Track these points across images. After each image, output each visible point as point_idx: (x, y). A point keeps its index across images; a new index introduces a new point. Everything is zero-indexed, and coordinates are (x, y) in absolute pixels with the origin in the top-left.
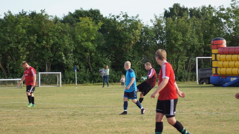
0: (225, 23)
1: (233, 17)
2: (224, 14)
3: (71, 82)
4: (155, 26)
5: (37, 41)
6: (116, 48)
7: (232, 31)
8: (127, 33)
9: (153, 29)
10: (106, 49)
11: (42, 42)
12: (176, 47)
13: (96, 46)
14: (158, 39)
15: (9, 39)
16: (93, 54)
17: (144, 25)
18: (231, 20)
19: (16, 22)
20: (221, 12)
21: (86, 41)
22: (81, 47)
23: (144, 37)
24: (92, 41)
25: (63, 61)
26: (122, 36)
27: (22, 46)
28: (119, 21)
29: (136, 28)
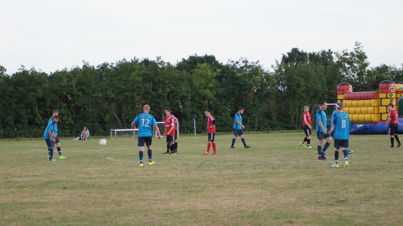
0: (349, 68)
1: (358, 62)
2: (348, 59)
3: (189, 131)
4: (277, 71)
5: (153, 89)
6: (236, 95)
7: (356, 77)
8: (247, 79)
9: (274, 75)
10: (225, 97)
11: (158, 90)
12: (298, 94)
13: (215, 93)
14: (279, 85)
15: (124, 87)
16: (211, 102)
17: (265, 71)
18: (355, 65)
19: (131, 70)
20: (345, 57)
21: (204, 88)
22: (199, 95)
23: (265, 83)
24: (210, 89)
25: (180, 109)
26: (242, 83)
27: (138, 95)
28: (239, 67)
29: (257, 74)
